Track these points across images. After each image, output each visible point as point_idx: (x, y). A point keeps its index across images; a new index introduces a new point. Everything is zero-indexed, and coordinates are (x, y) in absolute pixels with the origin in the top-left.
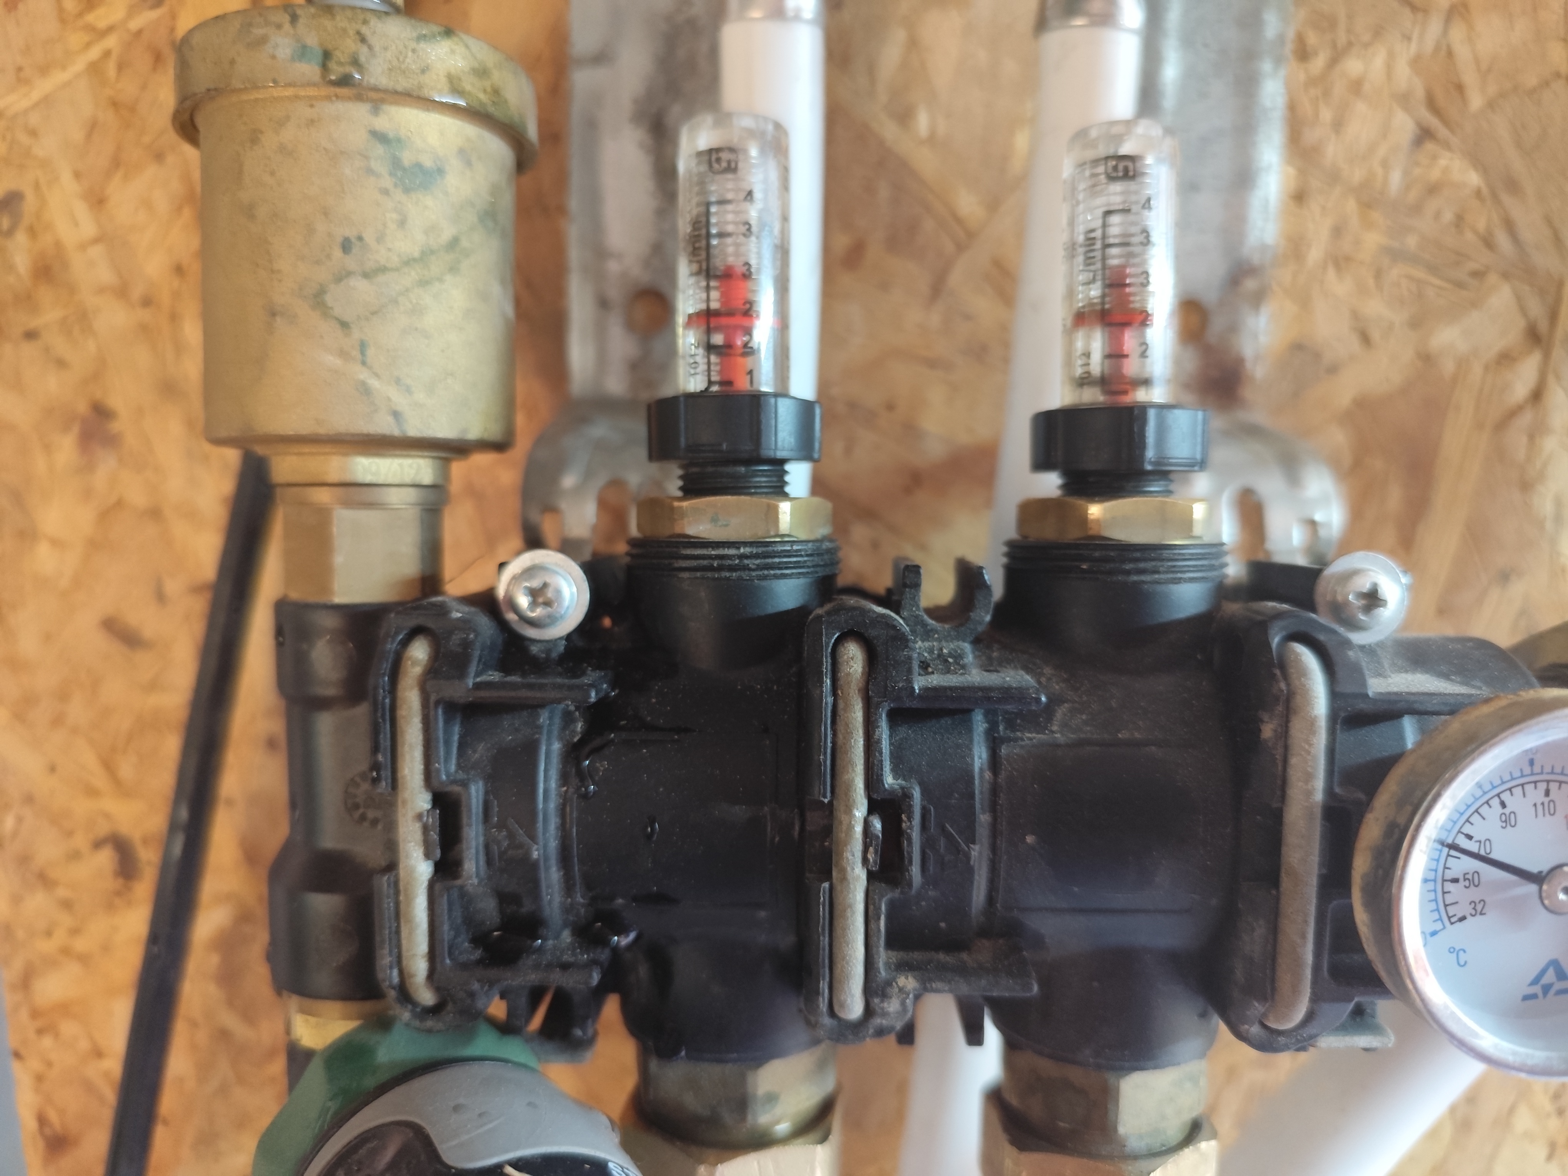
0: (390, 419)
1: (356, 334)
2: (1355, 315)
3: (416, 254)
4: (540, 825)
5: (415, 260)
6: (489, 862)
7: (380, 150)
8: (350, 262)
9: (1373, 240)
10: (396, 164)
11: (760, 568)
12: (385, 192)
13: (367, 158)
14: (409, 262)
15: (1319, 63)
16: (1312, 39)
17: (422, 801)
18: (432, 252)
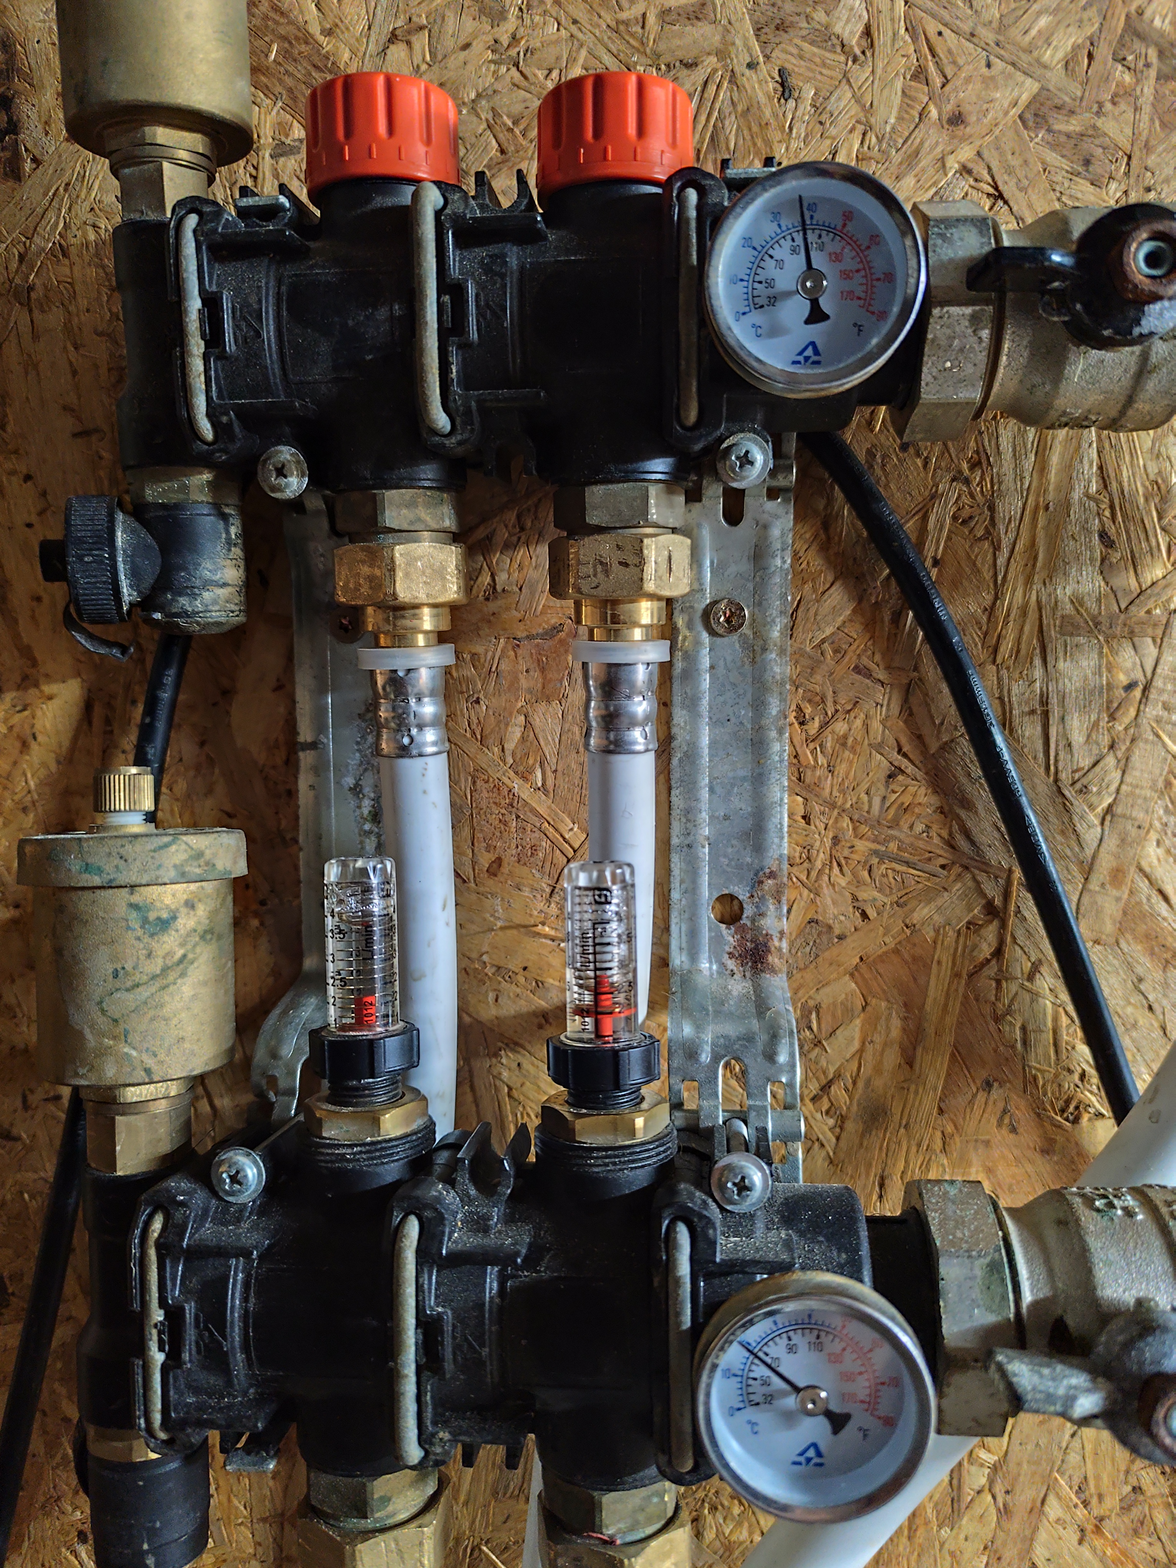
0: (143, 1073)
1: (122, 1026)
2: (855, 898)
3: (158, 972)
4: (228, 1330)
5: (157, 976)
6: (199, 1352)
7: (134, 915)
8: (118, 985)
9: (862, 846)
10: (145, 921)
11: (368, 1159)
12: (138, 939)
13: (127, 920)
14: (154, 977)
15: (813, 727)
16: (808, 710)
17: (158, 1315)
18: (168, 968)
